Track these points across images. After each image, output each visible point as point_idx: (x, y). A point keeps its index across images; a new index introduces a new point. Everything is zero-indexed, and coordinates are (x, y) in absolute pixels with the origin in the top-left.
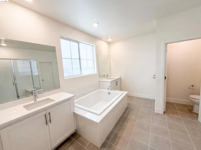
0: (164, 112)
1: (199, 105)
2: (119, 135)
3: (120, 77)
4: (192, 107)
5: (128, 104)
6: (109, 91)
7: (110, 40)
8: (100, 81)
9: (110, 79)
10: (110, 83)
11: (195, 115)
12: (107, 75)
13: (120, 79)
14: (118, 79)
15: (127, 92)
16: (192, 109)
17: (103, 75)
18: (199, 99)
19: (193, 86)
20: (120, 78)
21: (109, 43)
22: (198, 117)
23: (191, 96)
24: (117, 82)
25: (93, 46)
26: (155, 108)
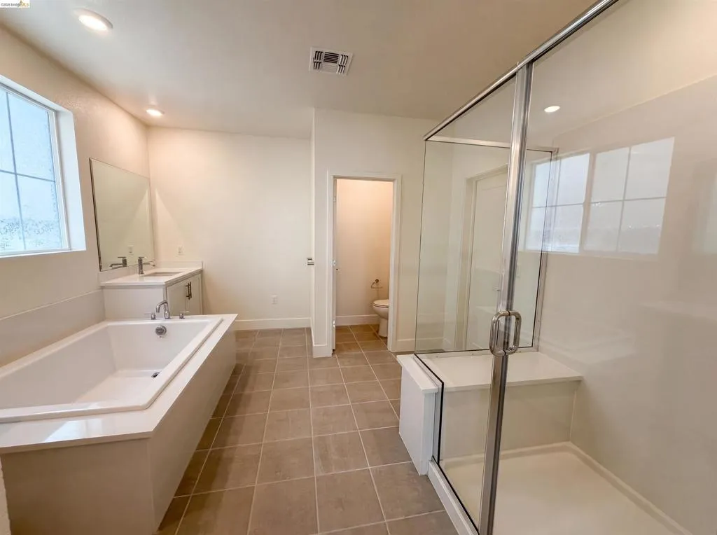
0: (333, 350)
1: (387, 319)
2: (225, 455)
3: (200, 268)
4: (377, 327)
5: (239, 356)
6: (161, 322)
7: (154, 114)
8: (103, 288)
9: (155, 274)
10: (161, 291)
11: (383, 340)
12: (140, 260)
13: (200, 275)
14: (192, 275)
16: (378, 332)
17: (121, 261)
18: (387, 307)
19: (377, 281)
20: (201, 272)
21: (146, 127)
22: (386, 343)
23: (376, 302)
24: (189, 285)
25: (57, 113)
26: (314, 345)
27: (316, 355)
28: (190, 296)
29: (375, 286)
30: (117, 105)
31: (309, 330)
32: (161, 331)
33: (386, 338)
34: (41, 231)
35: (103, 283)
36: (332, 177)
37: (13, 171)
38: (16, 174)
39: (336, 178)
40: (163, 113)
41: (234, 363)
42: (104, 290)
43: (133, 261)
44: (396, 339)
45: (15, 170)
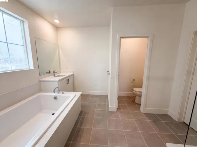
0: (117, 108)
1: (141, 97)
3: (72, 74)
5: (82, 106)
6: (56, 94)
7: (57, 21)
8: (40, 81)
9: (59, 76)
10: (57, 83)
11: (137, 105)
12: (54, 71)
13: (72, 76)
14: (69, 76)
15: (81, 93)
17: (48, 72)
18: (141, 92)
19: (134, 80)
20: (73, 75)
21: (57, 28)
22: (140, 107)
23: (134, 89)
24: (68, 80)
25: (23, 21)
26: (109, 106)
27: (110, 110)
28: (68, 83)
29: (133, 82)
30: (46, 20)
31: (107, 96)
32: (55, 98)
33: (140, 104)
34: (18, 63)
35: (40, 80)
36: (119, 38)
37: (6, 42)
38: (7, 43)
39: (121, 38)
40: (59, 21)
41: (80, 109)
42: (41, 82)
43: (52, 72)
44: (145, 107)
45: (7, 41)
